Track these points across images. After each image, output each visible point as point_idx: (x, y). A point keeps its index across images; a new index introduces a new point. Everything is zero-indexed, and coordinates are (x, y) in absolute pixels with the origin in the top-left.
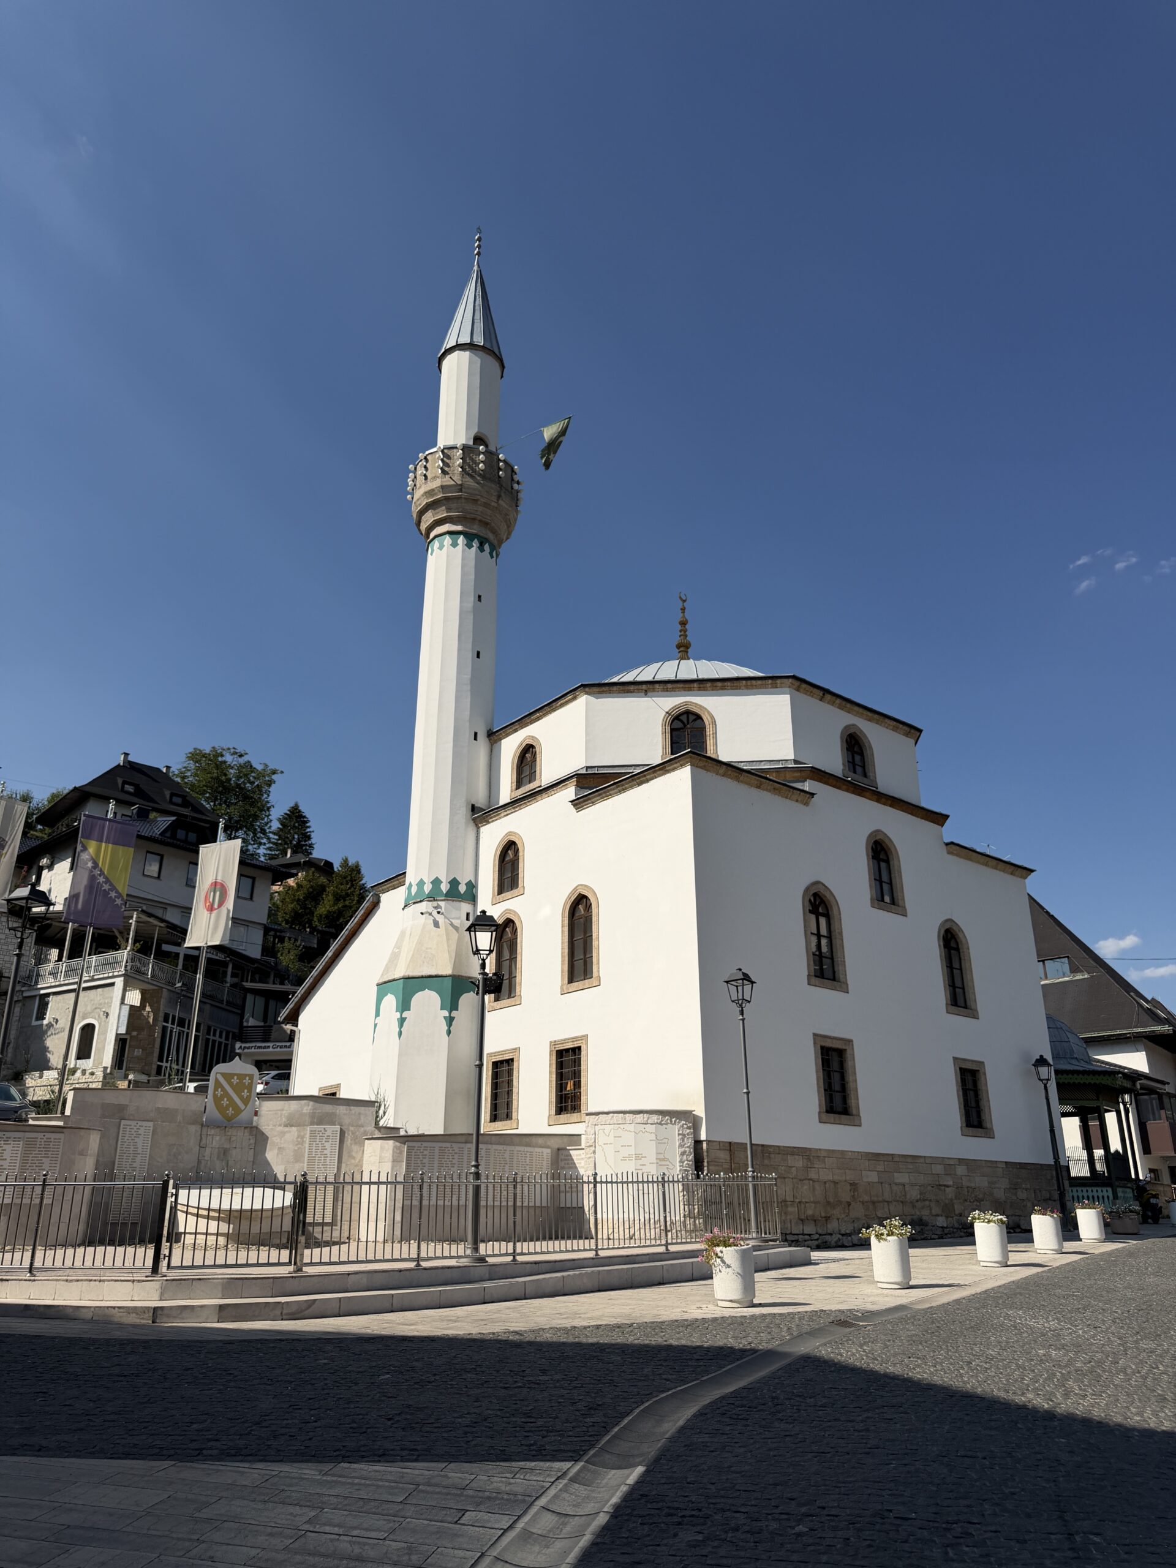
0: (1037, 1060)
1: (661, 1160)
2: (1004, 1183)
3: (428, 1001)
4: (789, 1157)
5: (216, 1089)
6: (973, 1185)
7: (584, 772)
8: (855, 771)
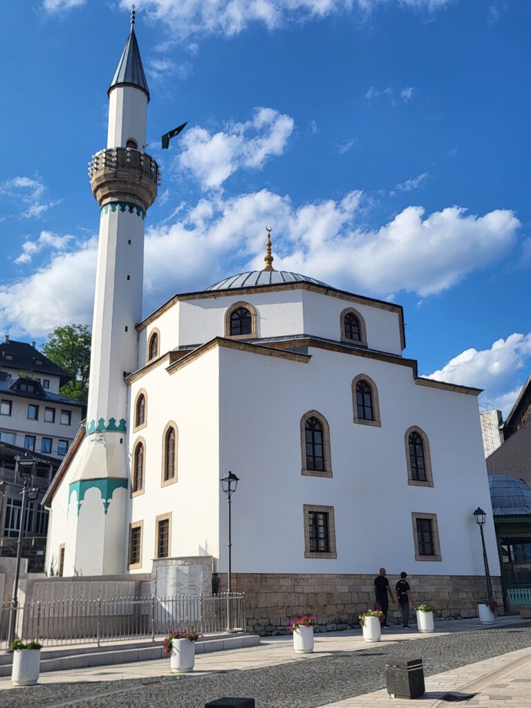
0: (476, 511)
1: (191, 586)
2: (449, 589)
3: (94, 493)
4: (281, 580)
7: (178, 350)
8: (352, 338)
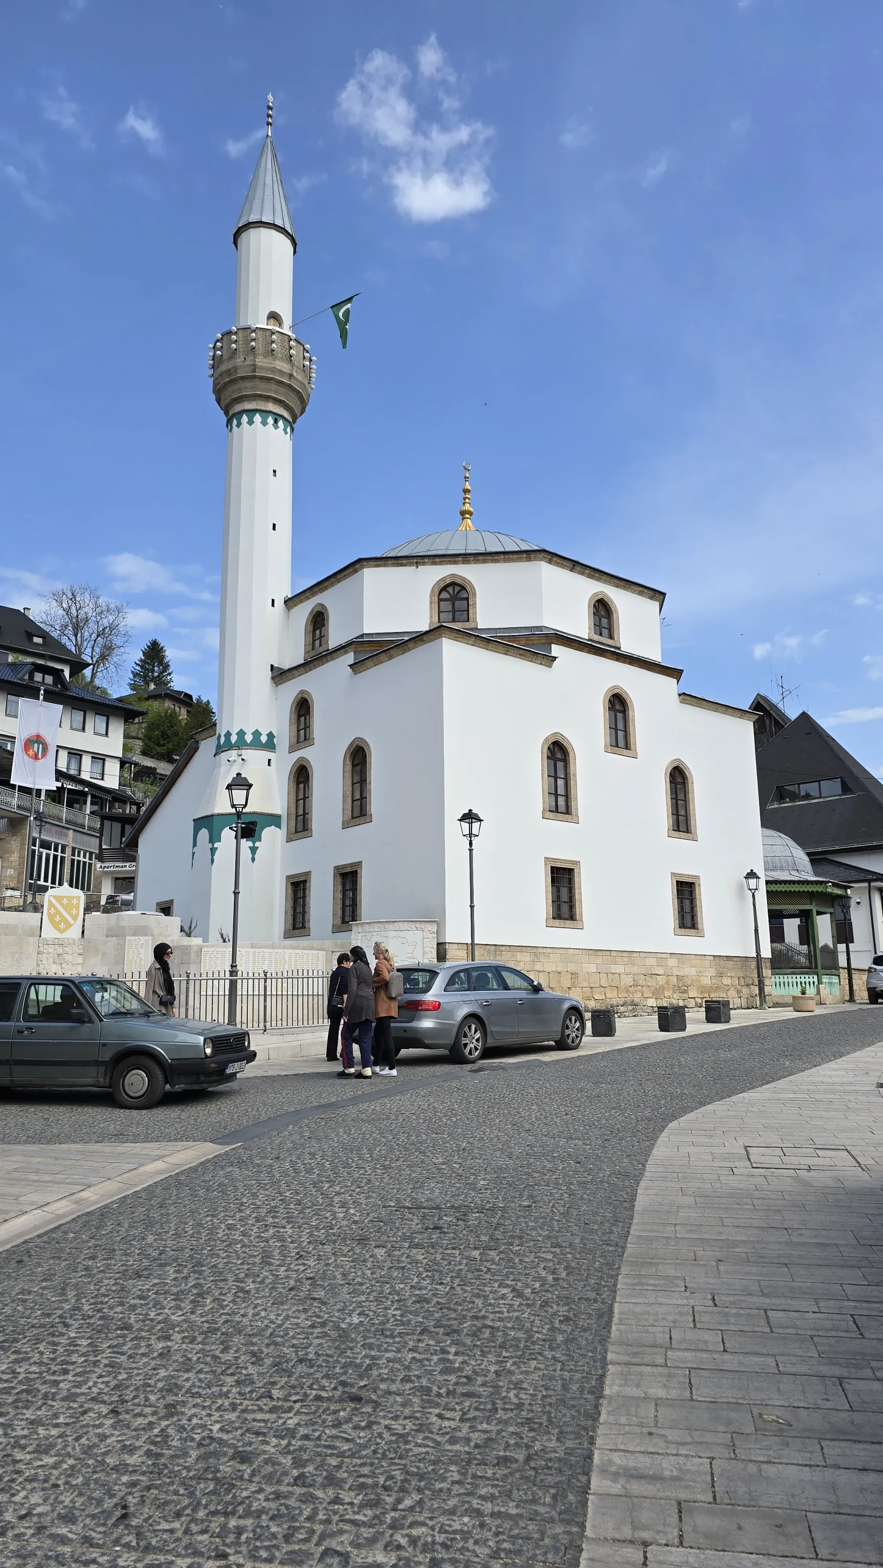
0: (749, 873)
1: (409, 958)
2: (712, 972)
4: (518, 954)
5: (49, 909)
6: (682, 974)
7: (362, 639)
8: (601, 635)
